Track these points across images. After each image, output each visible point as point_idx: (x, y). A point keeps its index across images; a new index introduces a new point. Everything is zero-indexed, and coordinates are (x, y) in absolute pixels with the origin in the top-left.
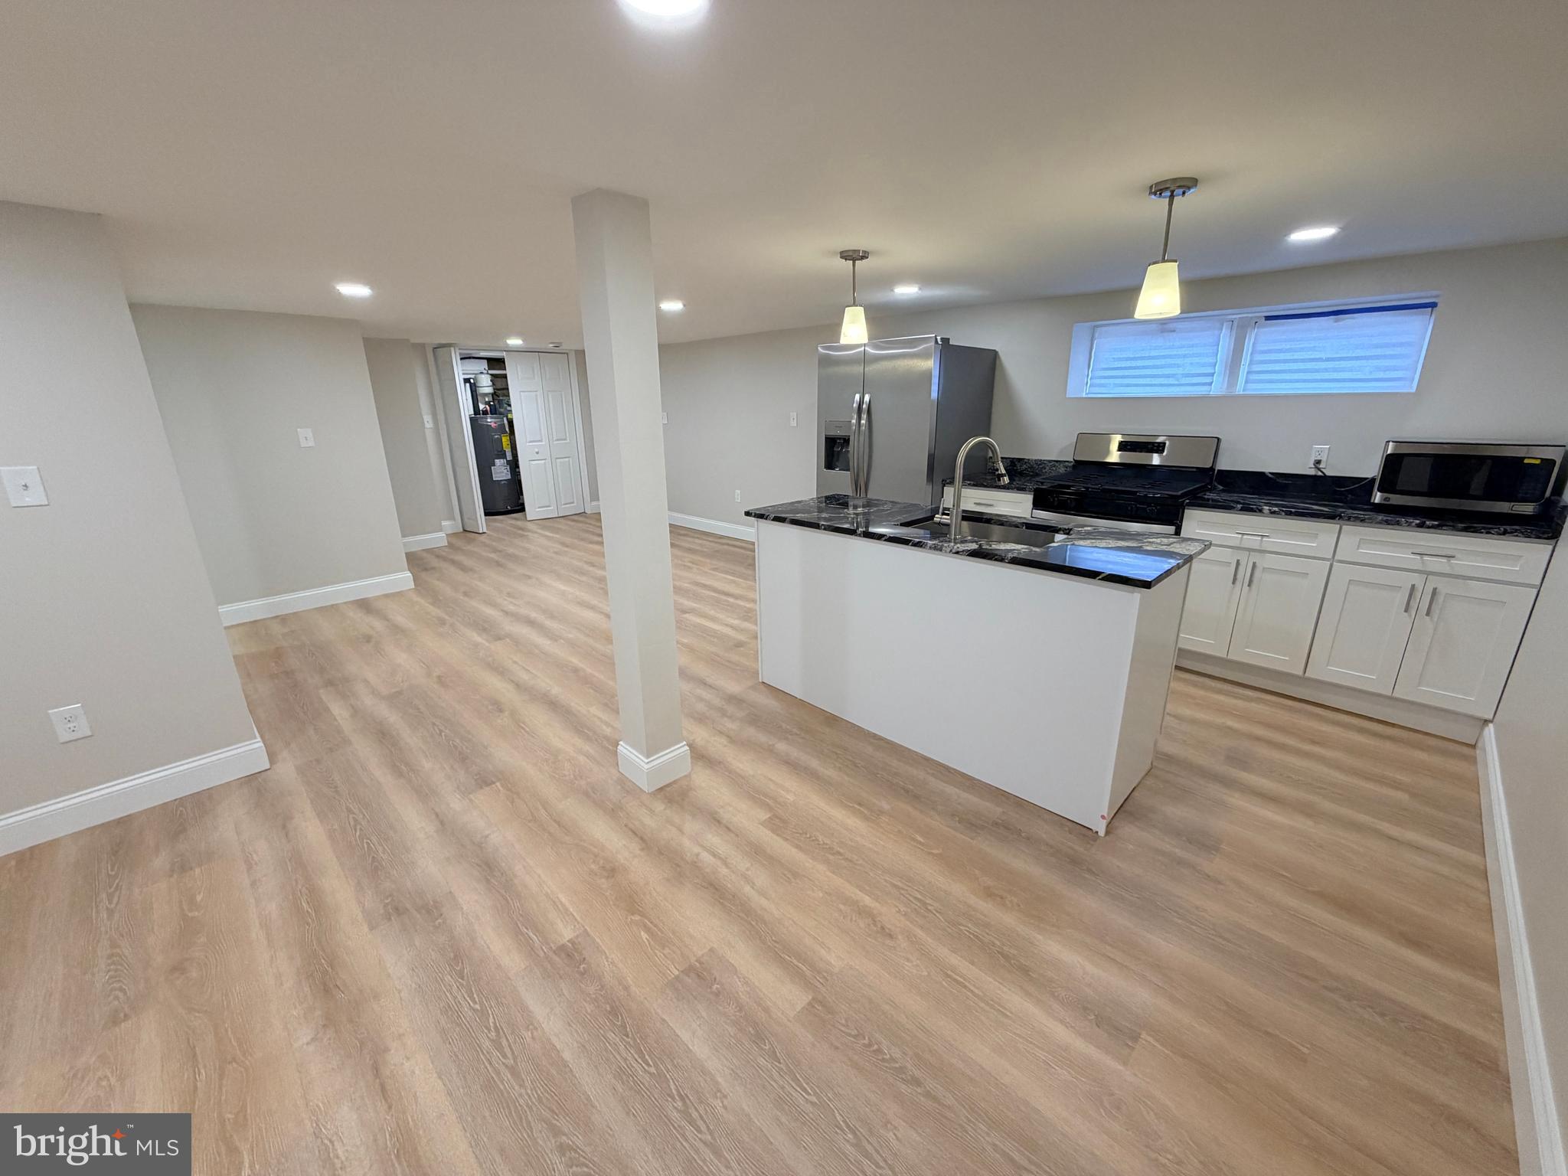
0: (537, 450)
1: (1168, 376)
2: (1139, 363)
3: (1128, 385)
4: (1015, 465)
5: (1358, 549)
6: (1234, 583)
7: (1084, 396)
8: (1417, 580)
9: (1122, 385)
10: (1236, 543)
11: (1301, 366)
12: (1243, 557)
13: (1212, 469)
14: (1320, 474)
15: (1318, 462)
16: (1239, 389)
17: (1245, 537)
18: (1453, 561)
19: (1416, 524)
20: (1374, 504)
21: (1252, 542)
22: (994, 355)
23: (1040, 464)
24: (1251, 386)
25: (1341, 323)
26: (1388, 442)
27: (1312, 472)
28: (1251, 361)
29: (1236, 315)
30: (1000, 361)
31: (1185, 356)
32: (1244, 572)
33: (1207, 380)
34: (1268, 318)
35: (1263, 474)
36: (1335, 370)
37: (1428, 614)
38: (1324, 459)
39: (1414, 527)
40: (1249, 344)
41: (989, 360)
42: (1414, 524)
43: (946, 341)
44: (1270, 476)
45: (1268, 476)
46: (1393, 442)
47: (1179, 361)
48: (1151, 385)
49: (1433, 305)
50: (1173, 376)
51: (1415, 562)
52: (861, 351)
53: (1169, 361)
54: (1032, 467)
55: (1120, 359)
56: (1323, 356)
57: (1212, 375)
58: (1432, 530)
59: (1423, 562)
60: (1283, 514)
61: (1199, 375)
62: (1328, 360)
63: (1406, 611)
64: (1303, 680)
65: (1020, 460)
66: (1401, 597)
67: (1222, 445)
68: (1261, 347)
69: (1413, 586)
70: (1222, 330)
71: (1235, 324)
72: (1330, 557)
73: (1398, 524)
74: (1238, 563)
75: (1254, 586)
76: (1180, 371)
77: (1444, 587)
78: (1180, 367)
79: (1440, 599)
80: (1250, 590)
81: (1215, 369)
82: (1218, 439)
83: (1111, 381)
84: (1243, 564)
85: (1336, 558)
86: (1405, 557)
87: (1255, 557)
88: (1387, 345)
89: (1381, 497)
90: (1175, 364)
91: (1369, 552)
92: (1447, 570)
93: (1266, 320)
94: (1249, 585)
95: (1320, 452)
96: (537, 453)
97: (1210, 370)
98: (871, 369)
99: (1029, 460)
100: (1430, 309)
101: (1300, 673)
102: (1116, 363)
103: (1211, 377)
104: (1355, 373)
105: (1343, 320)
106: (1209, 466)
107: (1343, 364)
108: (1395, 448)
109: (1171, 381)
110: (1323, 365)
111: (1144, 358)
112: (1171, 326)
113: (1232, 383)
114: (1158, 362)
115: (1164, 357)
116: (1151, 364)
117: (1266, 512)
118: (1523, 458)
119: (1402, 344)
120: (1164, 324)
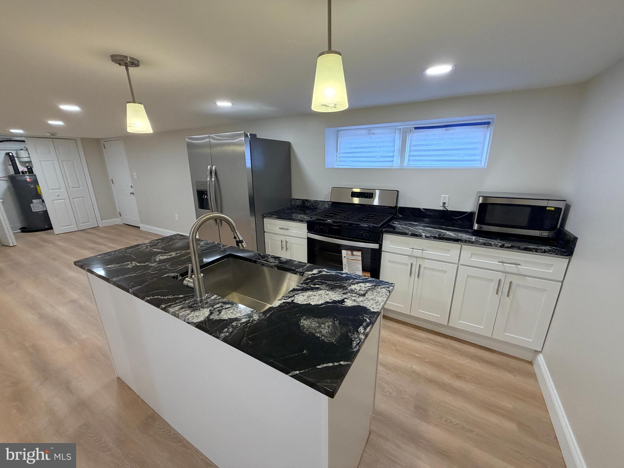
0: (57, 194)
1: (373, 157)
2: (360, 150)
3: (356, 161)
4: (304, 203)
5: (471, 258)
6: (410, 275)
7: (336, 167)
8: (501, 276)
9: (352, 161)
10: (410, 253)
11: (432, 153)
12: (414, 261)
13: (396, 207)
14: (445, 209)
15: (444, 203)
16: (405, 164)
17: (414, 250)
18: (519, 266)
19: (500, 246)
20: (474, 230)
21: (418, 253)
22: (288, 145)
23: (316, 203)
24: (410, 163)
25: (448, 132)
26: (480, 196)
27: (442, 208)
28: (410, 150)
29: (402, 125)
30: (292, 147)
31: (380, 147)
32: (415, 269)
33: (391, 159)
34: (416, 128)
35: (419, 209)
36: (447, 155)
37: (508, 296)
38: (447, 202)
39: (498, 247)
40: (408, 140)
41: (286, 147)
42: (498, 246)
43: (253, 136)
44: (423, 210)
45: (422, 210)
46: (482, 197)
47: (378, 149)
48: (366, 161)
49: (488, 123)
50: (376, 157)
51: (500, 267)
52: (207, 141)
53: (373, 149)
54: (312, 204)
55: (351, 148)
56: (441, 148)
57: (393, 157)
58: (508, 249)
59: (504, 266)
60: (432, 238)
61: (387, 157)
62: (444, 150)
63: (497, 293)
64: (447, 327)
65: (307, 200)
66: (494, 285)
67: (400, 194)
68: (414, 143)
69: (500, 280)
70: (396, 134)
71: (402, 130)
72: (457, 262)
73: (490, 246)
74: (412, 264)
75: (420, 277)
76: (378, 154)
77: (516, 280)
79: (513, 287)
80: (419, 279)
81: (394, 154)
82: (398, 191)
83: (348, 159)
84: (414, 264)
85: (460, 263)
86: (494, 263)
87: (420, 262)
88: (469, 143)
89: (478, 227)
90: (376, 151)
91: (475, 260)
92: (515, 271)
93: (415, 129)
94: (418, 277)
95: (445, 198)
96: (58, 196)
97: (391, 154)
98: (215, 150)
99: (310, 200)
100: (487, 125)
101: (446, 324)
102: (349, 150)
103: (393, 158)
104: (456, 157)
105: (450, 130)
106: (394, 206)
107: (451, 152)
108: (483, 200)
109: (375, 159)
110: (442, 153)
111: (362, 148)
112: (373, 131)
113: (402, 161)
114: (368, 150)
115: (371, 147)
116: (365, 151)
117: (424, 237)
118: (546, 207)
119: (476, 143)
120: (370, 130)
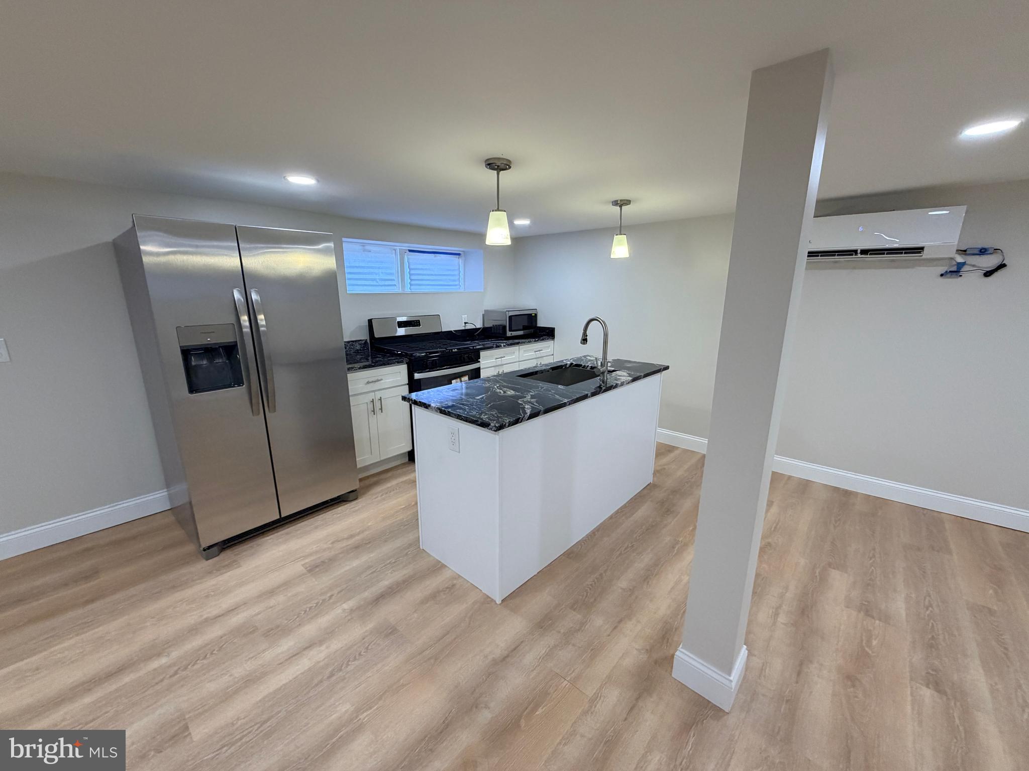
5: (523, 354)
9: (350, 285)
12: (498, 370)
13: (441, 332)
16: (407, 290)
20: (507, 337)
21: (499, 362)
24: (412, 287)
29: (396, 246)
31: (379, 268)
33: (392, 283)
34: (410, 251)
40: (406, 262)
45: (453, 333)
47: (376, 271)
48: (365, 285)
49: (459, 254)
50: (375, 279)
53: (372, 270)
57: (394, 280)
60: (507, 346)
61: (387, 280)
70: (393, 254)
71: (397, 251)
72: (518, 360)
76: (378, 277)
78: (376, 274)
82: (439, 315)
88: (451, 270)
90: (374, 272)
97: (392, 277)
100: (459, 256)
105: (437, 256)
106: (439, 330)
108: (510, 313)
109: (375, 283)
111: (357, 267)
112: (368, 247)
113: (403, 286)
114: (366, 271)
115: (369, 267)
116: (361, 271)
117: (502, 346)
118: (532, 314)
119: (453, 270)
120: (364, 246)
